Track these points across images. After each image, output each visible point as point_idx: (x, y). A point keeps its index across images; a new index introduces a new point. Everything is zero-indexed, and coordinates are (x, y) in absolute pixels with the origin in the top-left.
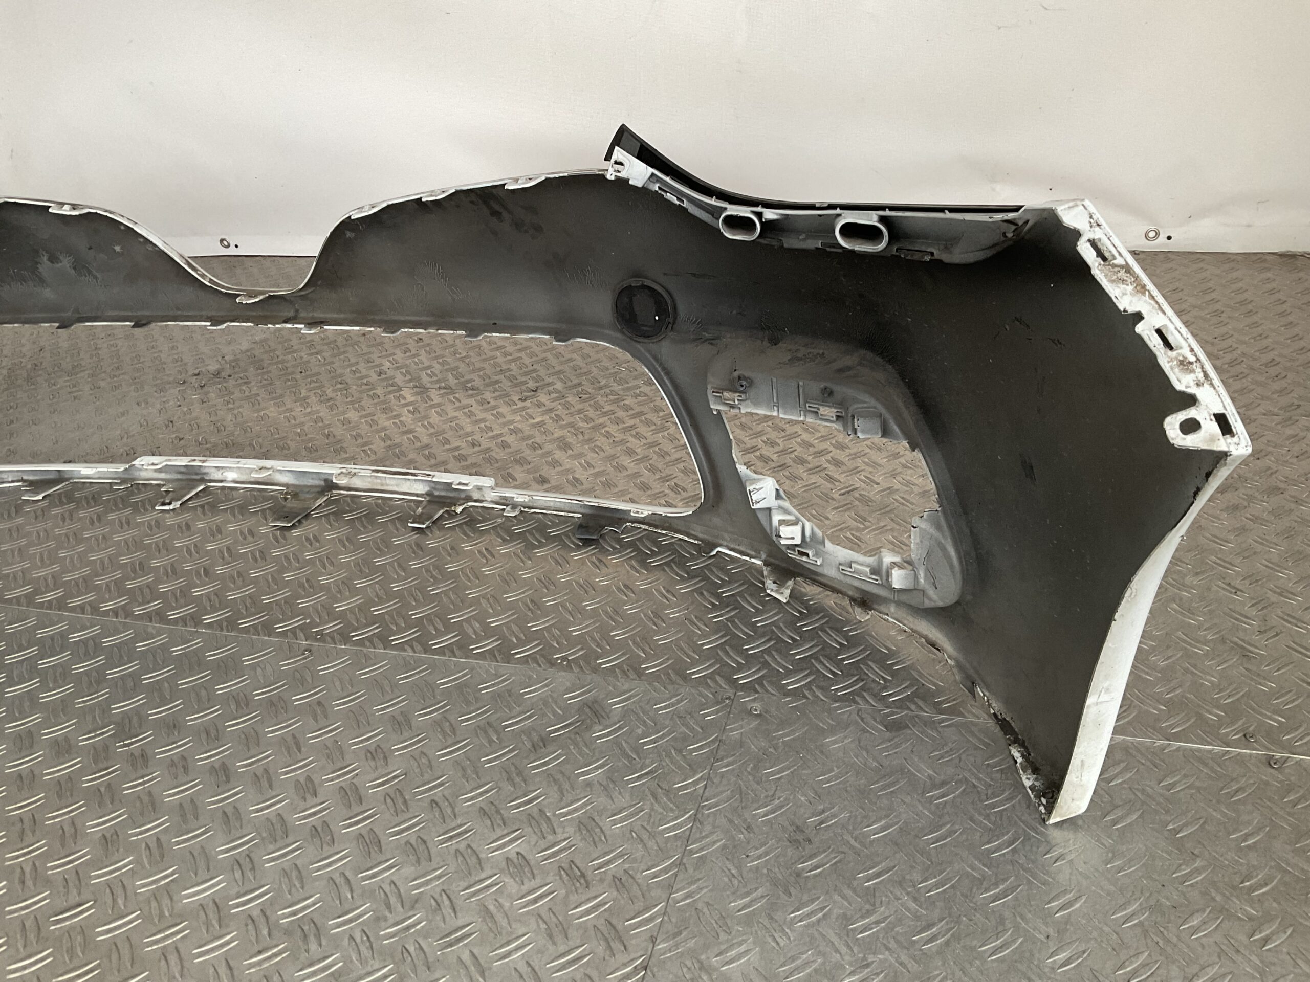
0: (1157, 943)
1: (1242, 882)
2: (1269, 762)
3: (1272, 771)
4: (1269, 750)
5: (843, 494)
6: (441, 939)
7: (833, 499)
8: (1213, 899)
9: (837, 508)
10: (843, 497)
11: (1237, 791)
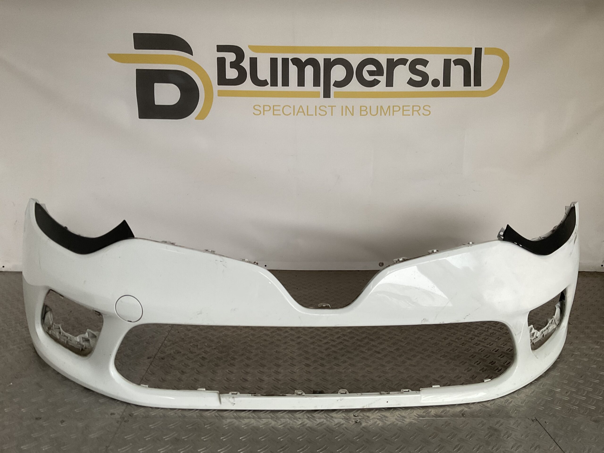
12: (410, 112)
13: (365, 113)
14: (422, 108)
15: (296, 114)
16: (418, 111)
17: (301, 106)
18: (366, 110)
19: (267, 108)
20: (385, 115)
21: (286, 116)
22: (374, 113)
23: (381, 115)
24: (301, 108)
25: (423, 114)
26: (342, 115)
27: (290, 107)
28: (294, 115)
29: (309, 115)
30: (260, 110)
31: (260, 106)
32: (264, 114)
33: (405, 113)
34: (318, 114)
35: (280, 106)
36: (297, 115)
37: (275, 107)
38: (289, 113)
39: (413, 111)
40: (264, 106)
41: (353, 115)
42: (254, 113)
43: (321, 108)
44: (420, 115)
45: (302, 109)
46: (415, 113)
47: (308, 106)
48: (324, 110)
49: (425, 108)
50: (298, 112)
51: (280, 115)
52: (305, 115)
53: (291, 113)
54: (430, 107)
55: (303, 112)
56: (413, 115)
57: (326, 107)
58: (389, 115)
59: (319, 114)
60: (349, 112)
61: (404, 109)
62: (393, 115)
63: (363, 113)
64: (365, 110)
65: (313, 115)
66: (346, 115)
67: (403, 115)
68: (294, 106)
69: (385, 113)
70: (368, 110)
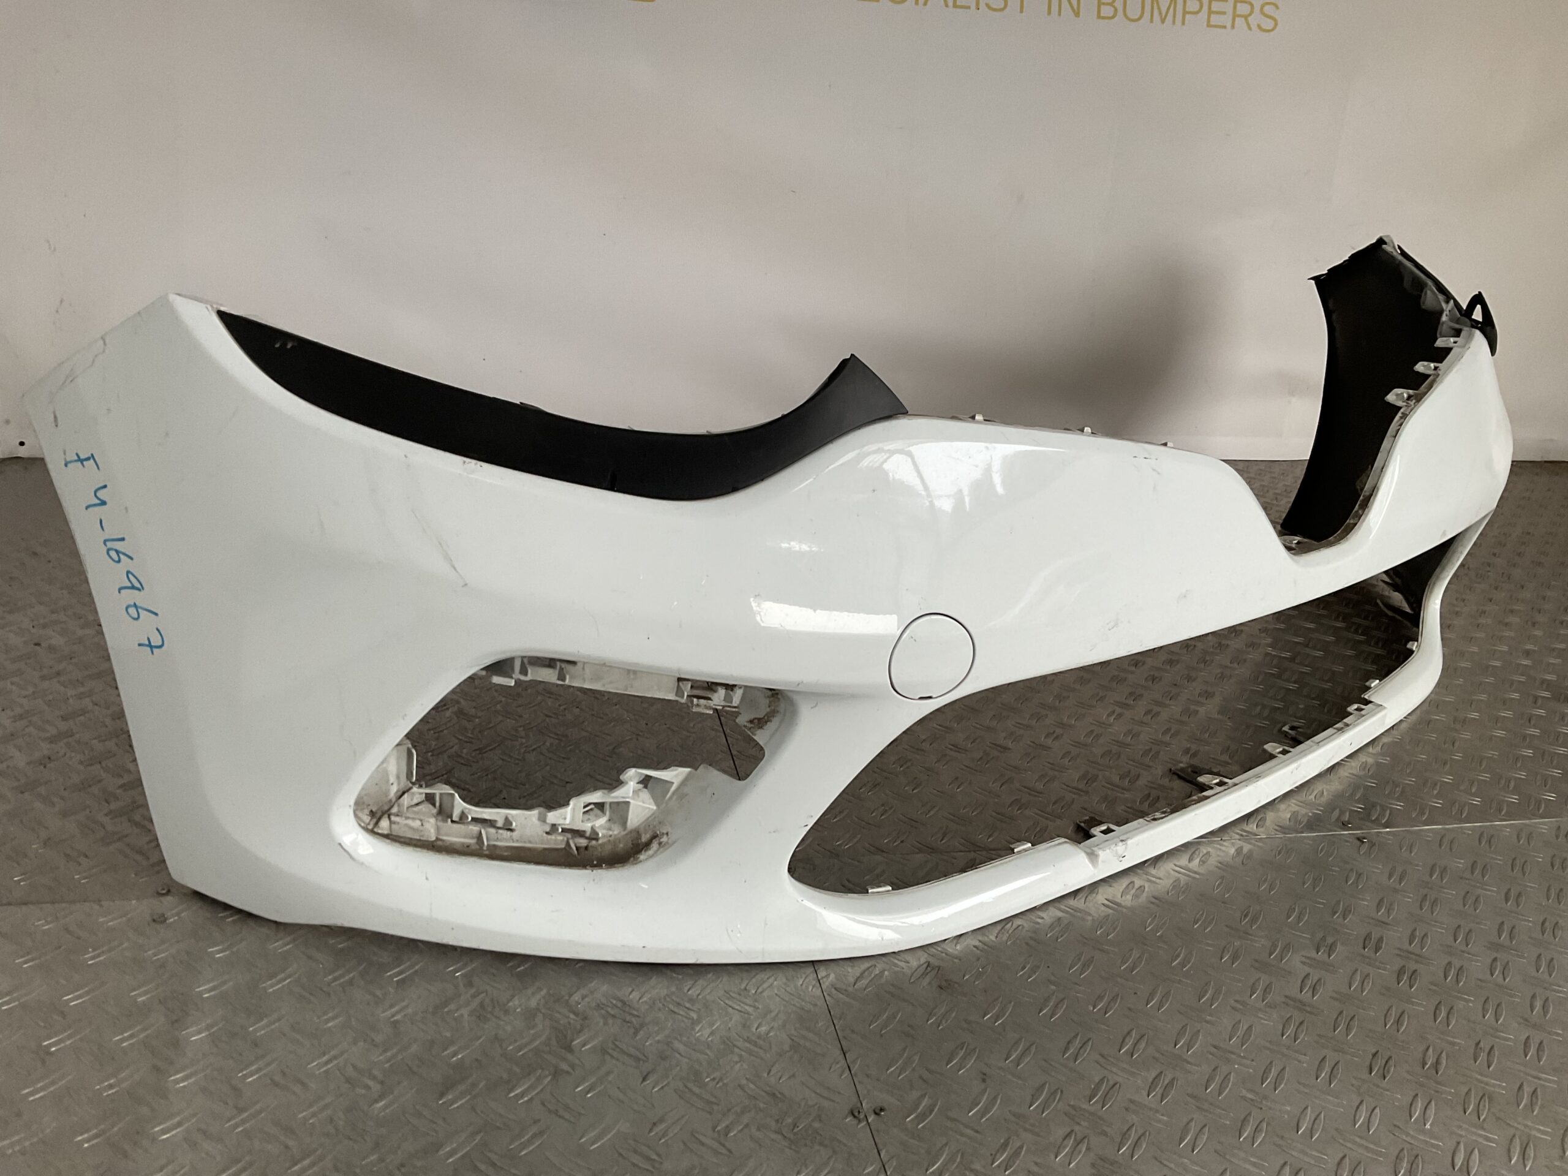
12: (1226, 20)
13: (1111, 11)
14: (1257, 9)
15: (923, 2)
16: (1246, 17)
18: (1114, 4)
20: (1163, 21)
21: (895, 6)
22: (1134, 13)
23: (1152, 21)
25: (1259, 27)
26: (1049, 13)
28: (917, 3)
33: (1215, 20)
34: (984, 5)
36: (926, 3)
39: (1235, 16)
41: (1077, 14)
44: (1250, 28)
46: (1239, 21)
49: (1267, 9)
51: (878, 1)
52: (946, 5)
54: (1277, 7)
56: (1233, 27)
58: (1174, 22)
59: (988, 5)
60: (1068, 6)
61: (1213, 9)
63: (1107, 11)
64: (1111, 4)
65: (969, 7)
66: (1060, 14)
67: (1209, 25)
69: (1163, 16)
70: (1119, 4)
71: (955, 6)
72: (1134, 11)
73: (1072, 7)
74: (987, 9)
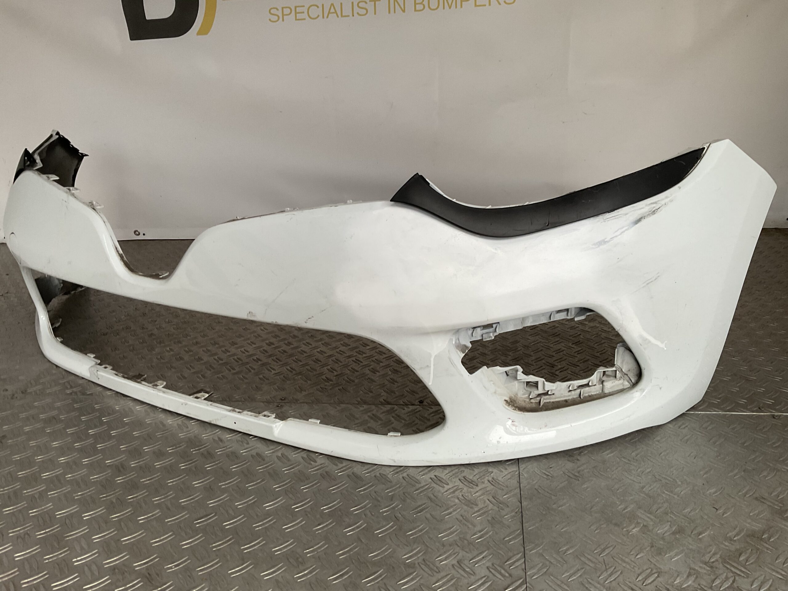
0: (752, 482)
1: (779, 458)
2: (773, 417)
3: (775, 420)
4: (772, 412)
5: (532, 329)
6: (413, 510)
7: (527, 331)
8: (769, 466)
9: (531, 335)
10: (532, 330)
11: (764, 428)
13: (422, 7)
15: (325, 16)
17: (332, 5)
18: (424, 3)
19: (287, 11)
20: (450, 8)
21: (312, 20)
23: (444, 8)
24: (332, 7)
25: (505, 2)
26: (389, 12)
27: (318, 7)
28: (323, 17)
29: (345, 16)
30: (278, 14)
31: (278, 10)
32: (283, 20)
34: (355, 14)
35: (304, 6)
36: (327, 17)
37: (297, 8)
38: (317, 16)
40: (283, 8)
41: (404, 11)
42: (270, 20)
43: (360, 5)
44: (500, 4)
45: (334, 8)
47: (341, 4)
48: (364, 7)
50: (329, 13)
51: (304, 19)
52: (338, 16)
53: (318, 16)
55: (336, 12)
56: (490, 5)
57: (366, 3)
58: (456, 7)
59: (358, 13)
60: (399, 7)
62: (461, 7)
63: (419, 7)
64: (421, 3)
65: (349, 16)
66: (395, 12)
68: (323, 5)
69: (450, 5)
70: (426, 3)
71: (342, 16)
72: (434, 5)
73: (401, 8)
74: (358, 15)
